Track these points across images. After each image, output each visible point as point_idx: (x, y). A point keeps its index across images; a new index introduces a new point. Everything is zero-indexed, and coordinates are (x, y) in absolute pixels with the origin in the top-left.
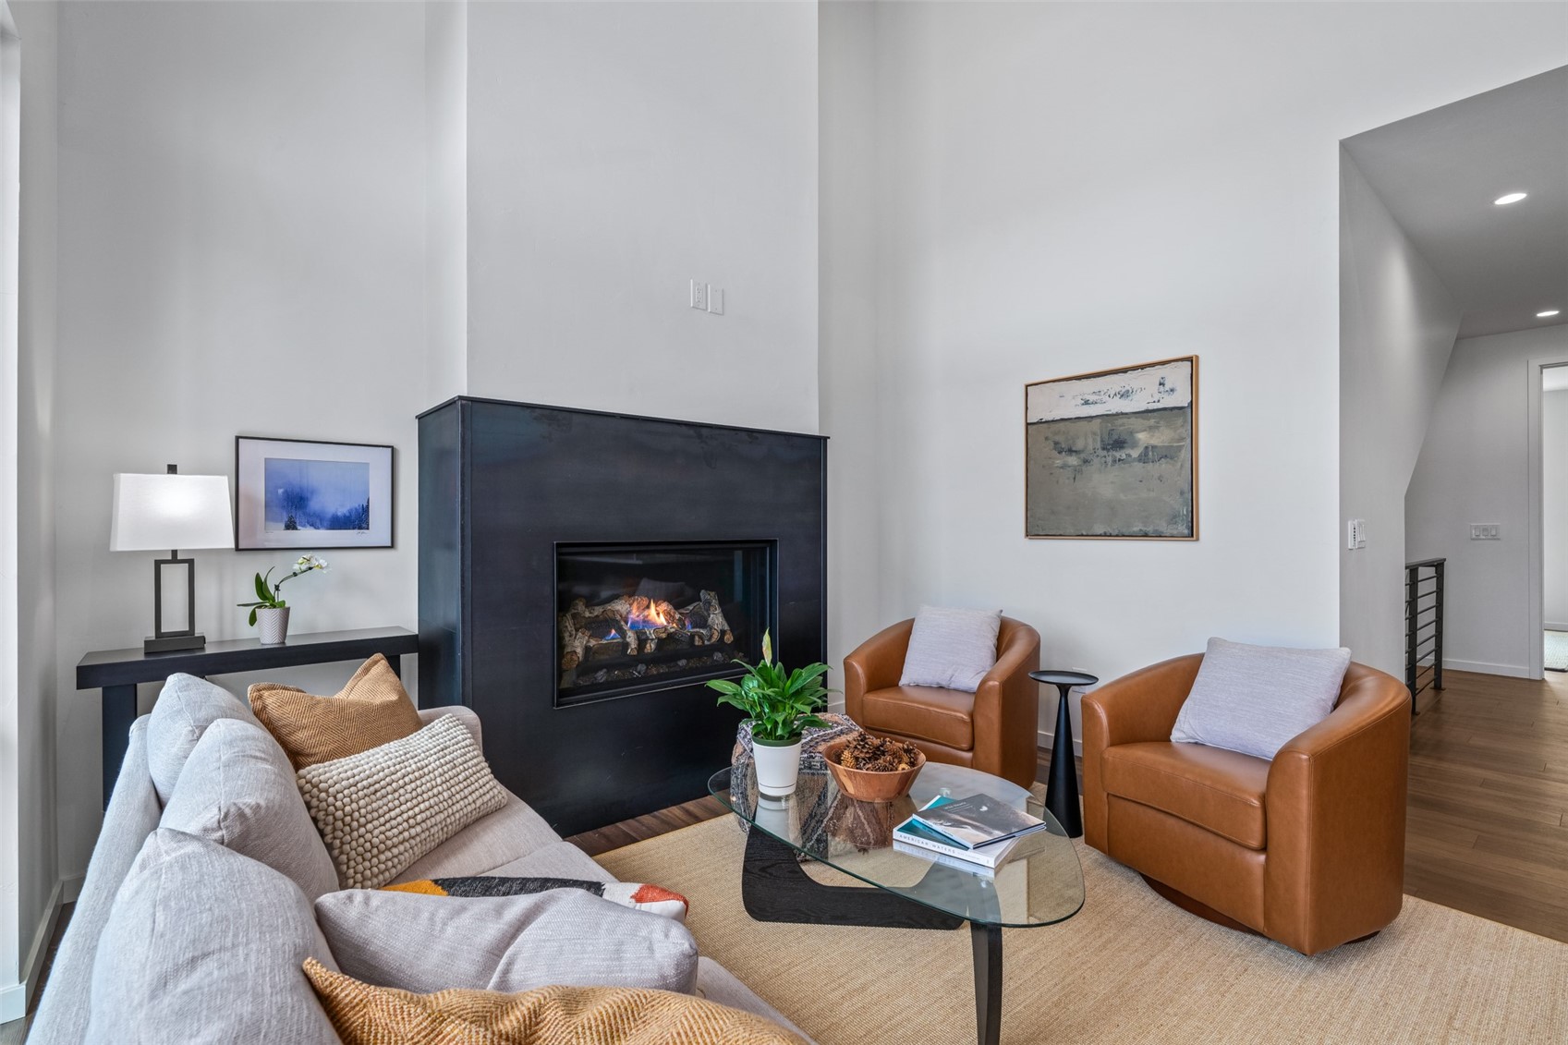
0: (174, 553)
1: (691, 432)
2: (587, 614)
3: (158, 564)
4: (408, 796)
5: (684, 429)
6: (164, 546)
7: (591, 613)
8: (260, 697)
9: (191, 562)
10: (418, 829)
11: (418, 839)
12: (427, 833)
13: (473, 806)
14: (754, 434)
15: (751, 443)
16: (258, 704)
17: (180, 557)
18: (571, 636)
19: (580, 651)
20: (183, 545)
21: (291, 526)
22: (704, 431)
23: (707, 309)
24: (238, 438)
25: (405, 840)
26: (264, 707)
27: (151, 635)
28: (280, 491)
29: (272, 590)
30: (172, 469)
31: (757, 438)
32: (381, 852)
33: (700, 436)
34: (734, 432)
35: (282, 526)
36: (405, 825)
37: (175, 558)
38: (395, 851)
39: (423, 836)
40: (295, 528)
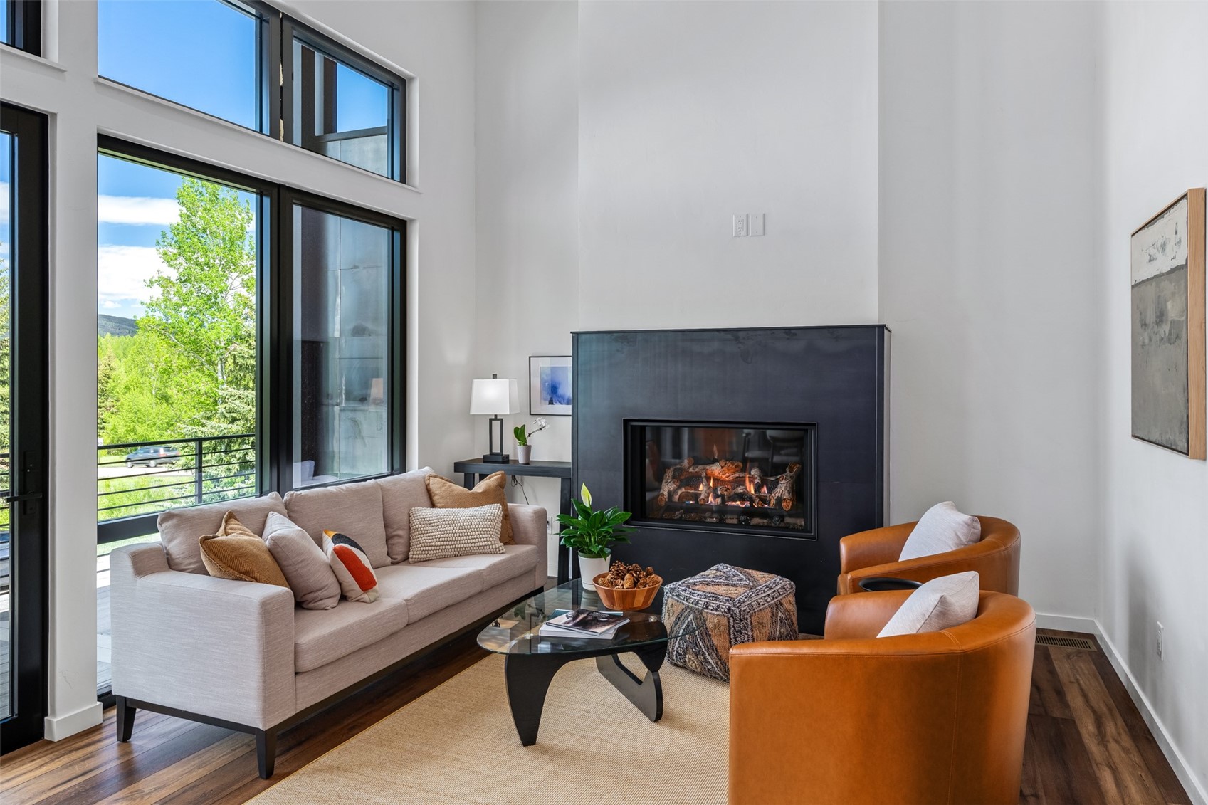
0: (496, 416)
1: (729, 336)
2: (691, 470)
3: (491, 420)
4: (441, 529)
5: (722, 333)
6: (492, 413)
7: (693, 469)
8: (429, 479)
9: (501, 420)
10: (439, 543)
11: (438, 548)
12: (444, 547)
13: (473, 545)
14: (793, 331)
15: (788, 339)
16: (427, 482)
17: (498, 417)
18: (666, 482)
19: (666, 493)
20: (500, 413)
21: (551, 403)
22: (741, 334)
23: (748, 234)
24: (530, 357)
25: (432, 546)
26: (429, 484)
27: (488, 453)
28: (547, 384)
29: (527, 436)
30: (495, 376)
31: (795, 334)
32: (422, 547)
33: (737, 339)
34: (769, 332)
35: (548, 402)
36: (435, 540)
37: (496, 418)
38: (427, 548)
39: (441, 547)
40: (553, 404)
